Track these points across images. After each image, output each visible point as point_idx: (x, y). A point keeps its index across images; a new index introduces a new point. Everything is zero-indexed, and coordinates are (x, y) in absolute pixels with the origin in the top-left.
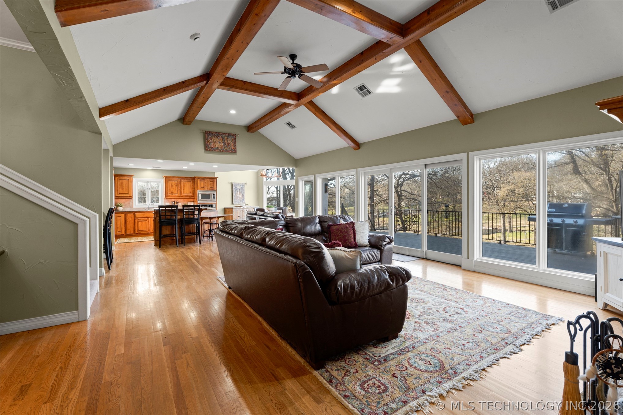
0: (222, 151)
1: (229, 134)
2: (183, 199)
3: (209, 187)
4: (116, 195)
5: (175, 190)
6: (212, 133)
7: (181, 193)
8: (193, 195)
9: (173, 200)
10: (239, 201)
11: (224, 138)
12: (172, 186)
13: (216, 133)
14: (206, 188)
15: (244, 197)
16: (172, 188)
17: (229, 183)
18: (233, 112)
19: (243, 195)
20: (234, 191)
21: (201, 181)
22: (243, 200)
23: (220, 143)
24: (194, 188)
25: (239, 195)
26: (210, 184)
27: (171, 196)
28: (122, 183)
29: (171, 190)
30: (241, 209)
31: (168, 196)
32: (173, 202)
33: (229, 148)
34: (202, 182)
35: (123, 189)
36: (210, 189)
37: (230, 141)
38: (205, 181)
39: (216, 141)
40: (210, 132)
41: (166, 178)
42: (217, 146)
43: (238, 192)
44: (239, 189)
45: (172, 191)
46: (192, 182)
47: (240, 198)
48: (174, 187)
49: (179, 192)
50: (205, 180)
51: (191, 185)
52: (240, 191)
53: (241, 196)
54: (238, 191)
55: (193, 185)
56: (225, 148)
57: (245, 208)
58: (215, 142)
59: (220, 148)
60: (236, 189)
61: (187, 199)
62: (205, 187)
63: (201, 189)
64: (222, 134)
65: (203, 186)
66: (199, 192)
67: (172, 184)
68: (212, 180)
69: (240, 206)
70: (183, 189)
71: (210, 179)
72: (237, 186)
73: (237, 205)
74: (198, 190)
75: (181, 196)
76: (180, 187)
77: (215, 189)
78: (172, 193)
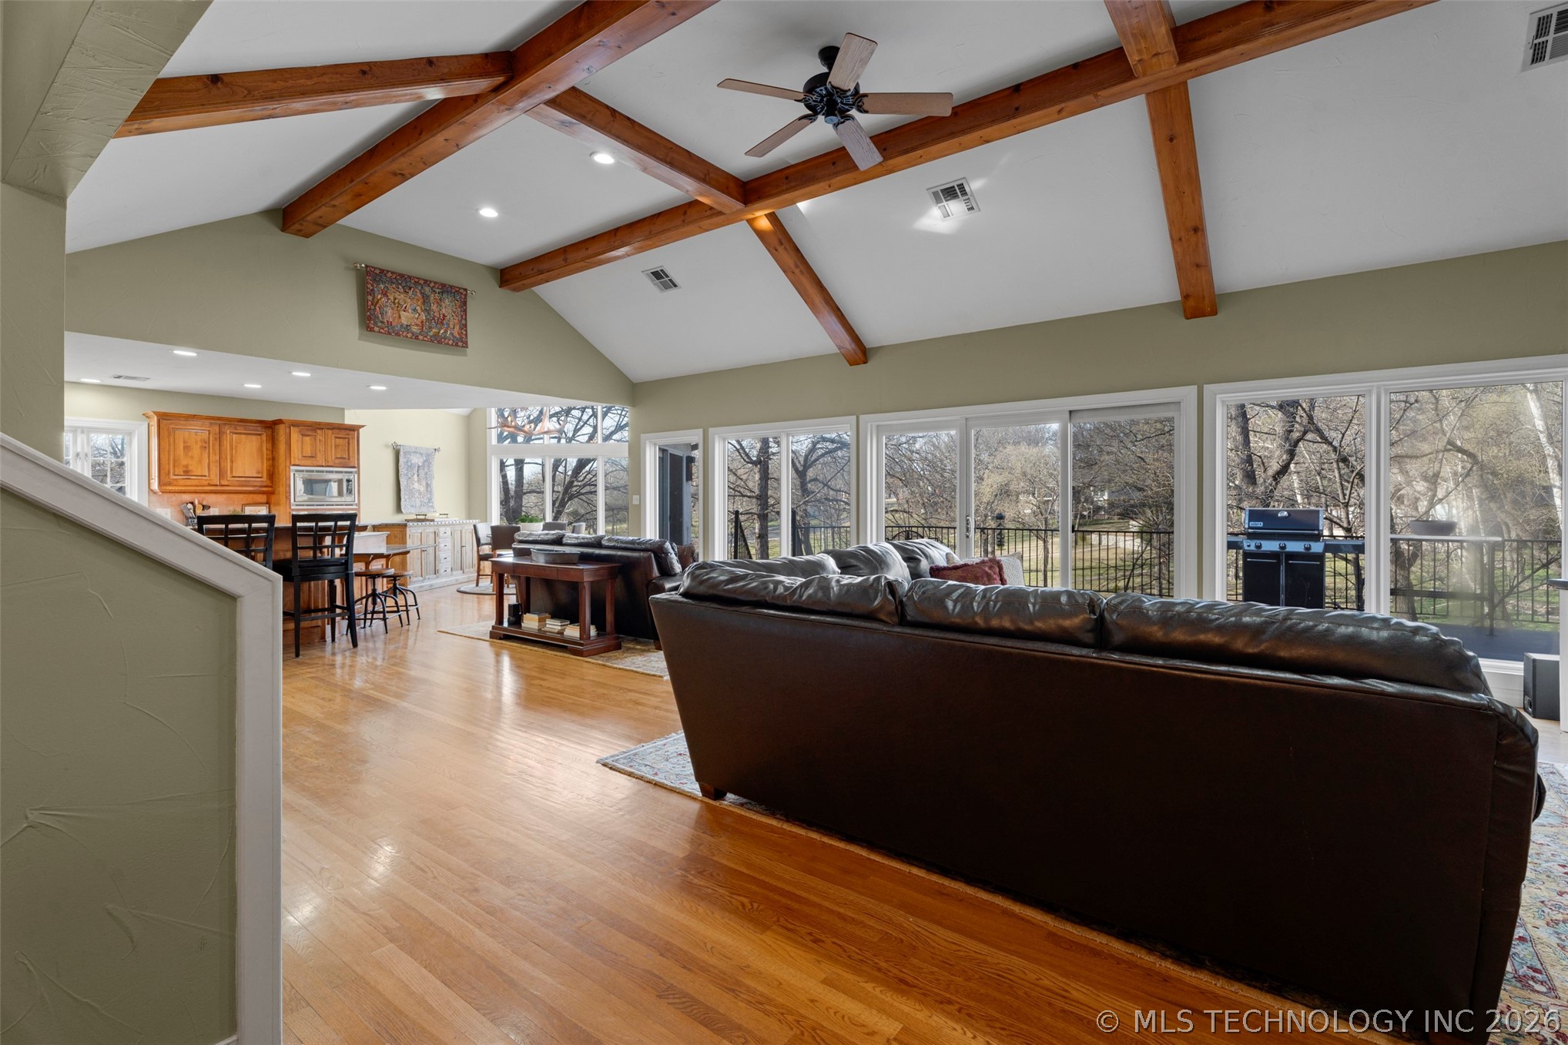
0: (421, 337)
1: (443, 285)
2: (225, 496)
3: (332, 455)
5: (200, 461)
6: (389, 275)
7: (222, 475)
8: (268, 483)
9: (187, 497)
10: (418, 503)
11: (428, 297)
12: (187, 448)
13: (402, 276)
14: (320, 459)
15: (431, 492)
16: (186, 454)
17: (387, 446)
18: (489, 212)
19: (428, 485)
20: (402, 471)
21: (303, 435)
22: (430, 500)
23: (415, 310)
24: (273, 460)
25: (416, 486)
26: (336, 446)
27: (182, 482)
29: (184, 462)
30: (429, 529)
31: (170, 484)
32: (190, 506)
33: (446, 332)
34: (308, 438)
36: (337, 461)
37: (447, 307)
38: (318, 437)
39: (402, 302)
40: (382, 271)
41: (162, 417)
42: (404, 321)
43: (416, 476)
44: (419, 467)
45: (187, 466)
46: (264, 438)
47: (420, 493)
48: (196, 451)
49: (215, 470)
50: (319, 432)
51: (260, 450)
52: (421, 471)
53: (422, 489)
54: (415, 471)
55: (270, 446)
56: (430, 328)
57: (442, 525)
58: (398, 306)
59: (415, 329)
60: (410, 467)
61: (241, 496)
62: (319, 455)
63: (302, 463)
64: (422, 282)
65: (309, 452)
66: (297, 471)
67: (184, 442)
68: (342, 434)
69: (427, 517)
70: (232, 462)
71: (332, 429)
72: (412, 457)
73: (415, 517)
74: (294, 465)
75: (223, 482)
76: (217, 451)
77: (351, 464)
78: (186, 471)
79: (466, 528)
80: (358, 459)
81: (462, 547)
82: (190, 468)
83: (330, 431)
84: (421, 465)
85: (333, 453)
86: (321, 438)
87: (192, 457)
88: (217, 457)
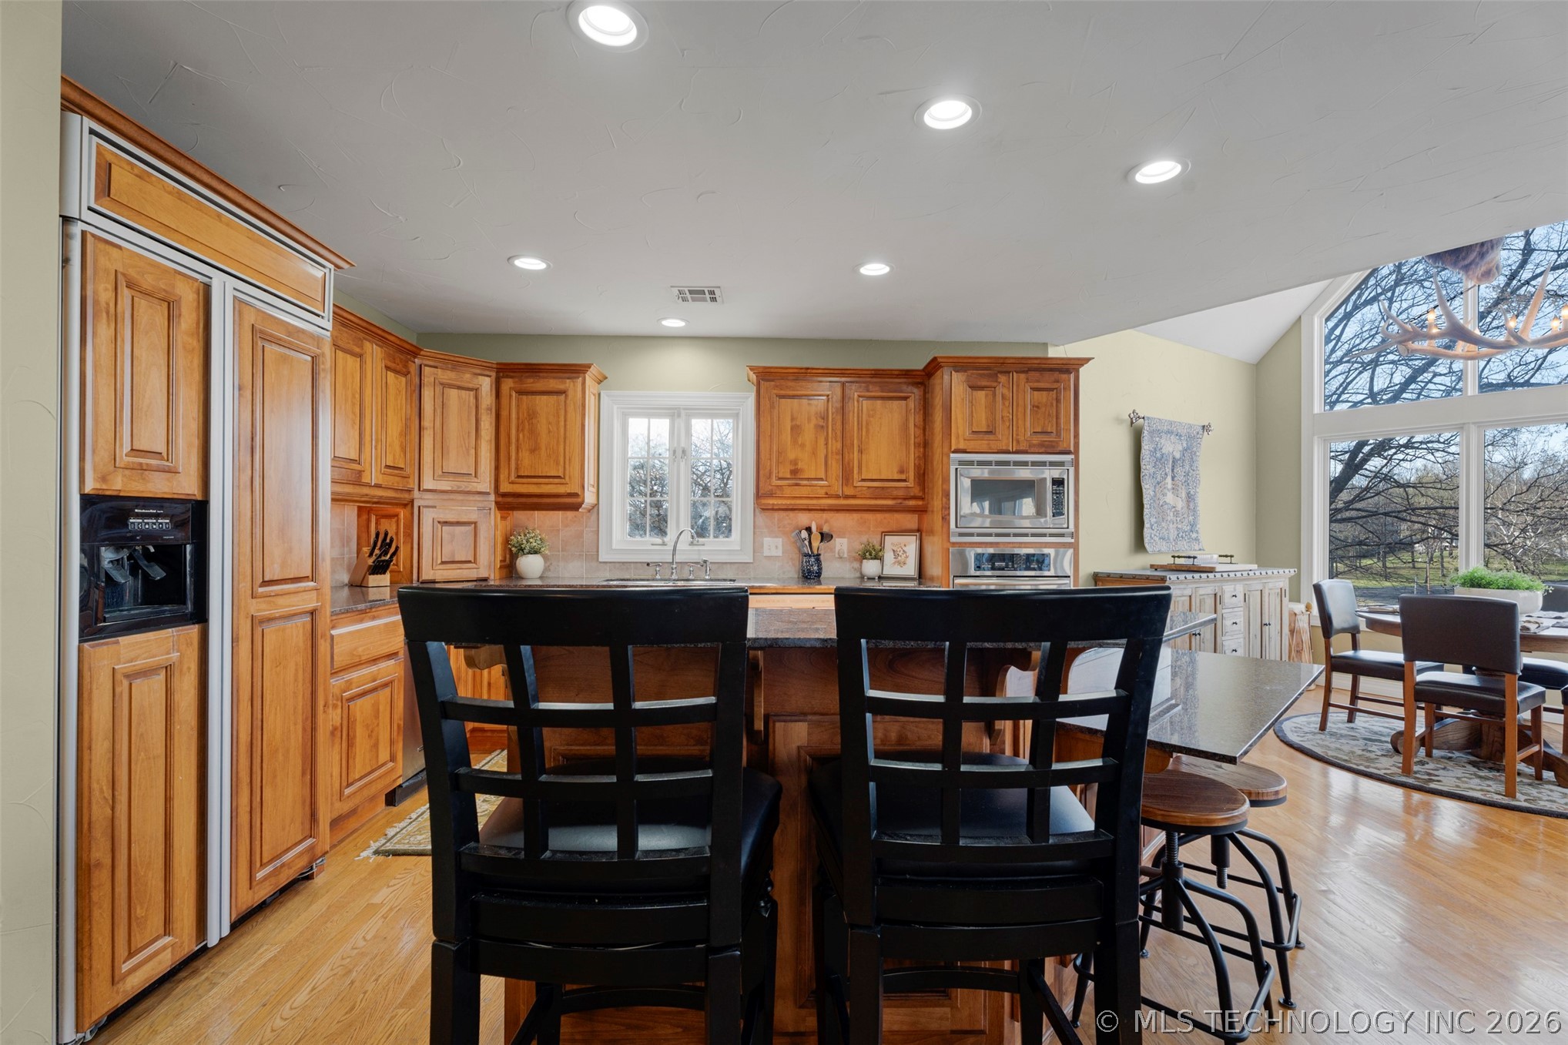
2: (856, 516)
3: (1027, 427)
4: (505, 487)
5: (814, 453)
7: (847, 477)
8: (916, 491)
9: (804, 519)
10: (1173, 534)
12: (796, 429)
14: (1004, 439)
15: (1195, 510)
16: (795, 441)
17: (1119, 420)
19: (1190, 498)
20: (1146, 469)
21: (973, 388)
22: (1193, 525)
24: (925, 445)
25: (1170, 498)
26: (1036, 407)
27: (788, 492)
28: (532, 415)
29: (791, 455)
30: (1204, 588)
31: (771, 495)
32: (804, 534)
34: (981, 394)
35: (534, 450)
36: (1036, 440)
38: (1000, 390)
41: (765, 377)
43: (1169, 479)
44: (1175, 461)
45: (795, 462)
46: (911, 404)
47: (1177, 513)
48: (808, 434)
49: (835, 468)
50: (1002, 378)
51: (905, 427)
52: (1178, 469)
53: (1180, 504)
54: (1168, 470)
55: (919, 418)
57: (1229, 580)
60: (1160, 461)
61: (879, 516)
62: (999, 428)
63: (970, 446)
65: (984, 422)
66: (962, 463)
67: (793, 419)
68: (1046, 381)
69: (1197, 562)
70: (861, 451)
71: (1025, 372)
72: (1163, 441)
73: (1171, 561)
74: (956, 451)
75: (849, 491)
76: (839, 434)
77: (1062, 446)
78: (795, 472)
79: (1271, 585)
80: (1077, 436)
81: (1263, 625)
82: (799, 466)
83: (1023, 376)
84: (1178, 456)
85: (1028, 424)
86: (1005, 391)
87: (803, 446)
88: (839, 445)
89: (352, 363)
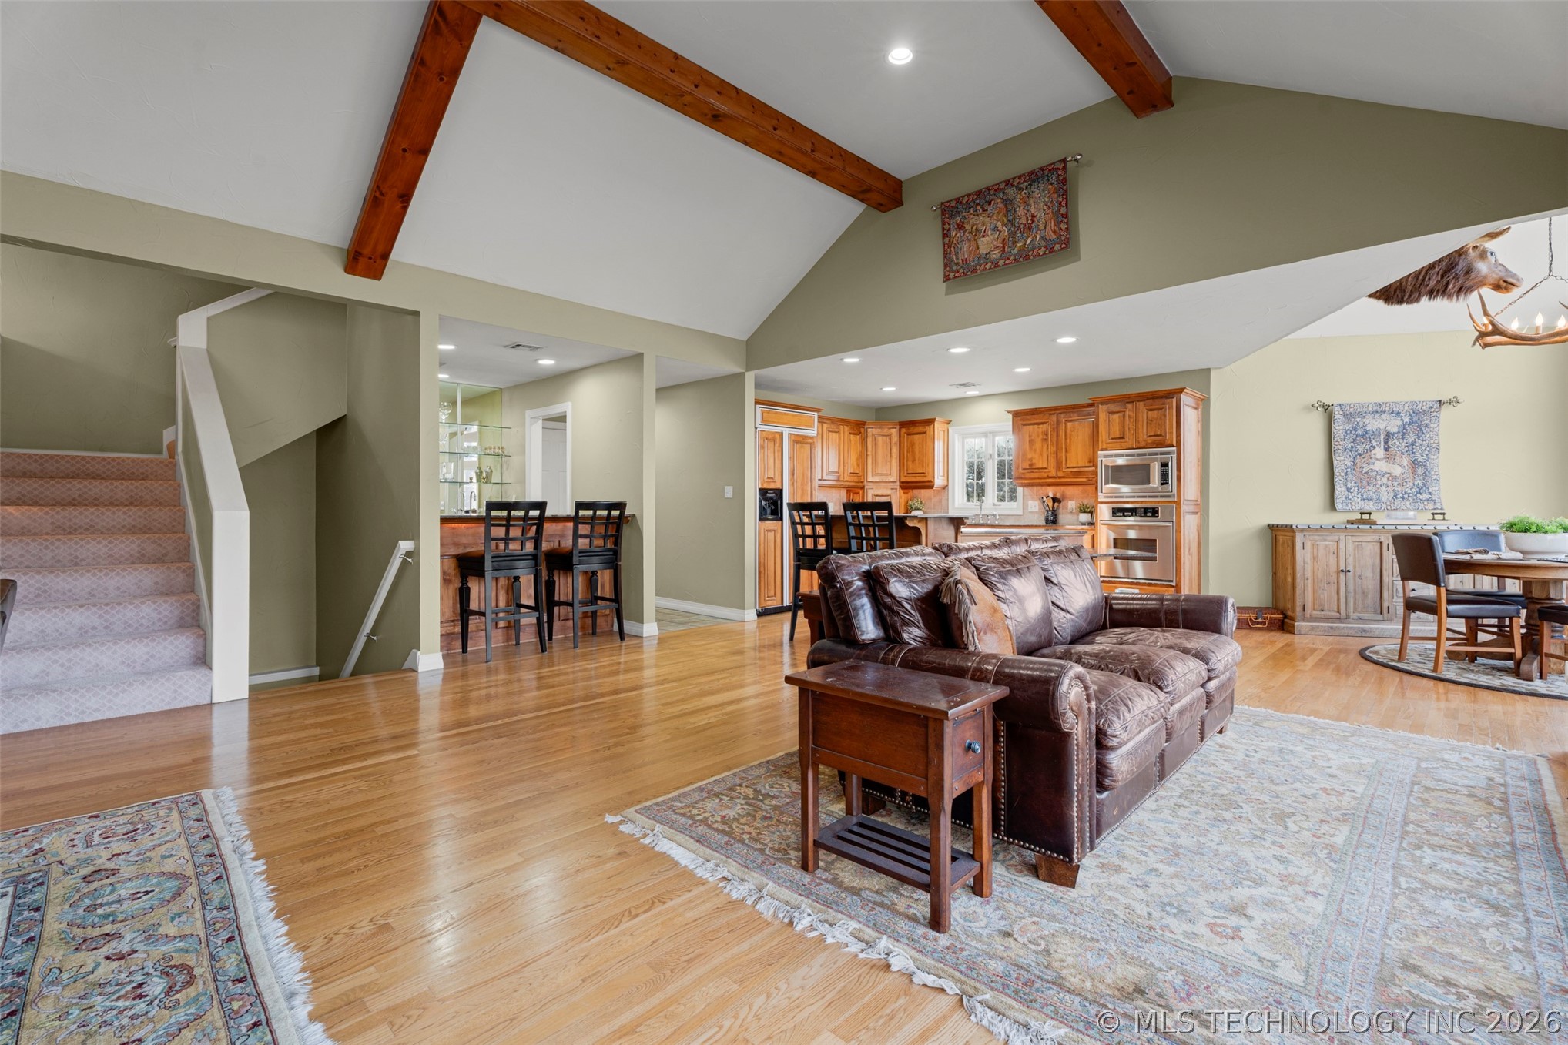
0: (1001, 262)
1: (1031, 173)
2: (1080, 488)
3: (1144, 434)
4: (903, 479)
5: (1041, 454)
6: (966, 199)
7: (1058, 467)
9: (1043, 490)
11: (1012, 202)
12: (1031, 442)
13: (979, 193)
14: (1130, 441)
15: (1425, 475)
16: (1031, 448)
17: (1301, 406)
19: (1417, 464)
21: (1111, 413)
23: (995, 229)
24: (1093, 445)
25: (1381, 466)
26: (1150, 421)
27: (1031, 476)
29: (1029, 456)
32: (1044, 499)
33: (1034, 239)
34: (1116, 416)
36: (1150, 440)
37: (1039, 204)
38: (1128, 413)
39: (980, 227)
40: (957, 200)
41: (1017, 415)
42: (983, 251)
43: (1381, 451)
44: (1391, 435)
45: (1031, 460)
47: (1394, 478)
48: (1038, 444)
49: (1053, 462)
50: (1129, 406)
51: (1086, 435)
52: (1396, 442)
53: (1399, 470)
54: (1379, 443)
56: (1014, 243)
58: (978, 233)
59: (995, 255)
60: (1368, 436)
62: (1127, 434)
63: (1110, 446)
64: (1002, 186)
65: (1118, 432)
66: (1106, 456)
67: (1030, 436)
68: (1157, 404)
70: (1066, 451)
71: (1144, 400)
72: (1367, 421)
73: (1359, 517)
74: (1102, 450)
75: (1060, 474)
76: (1055, 442)
77: (1168, 442)
78: (1031, 465)
80: (1179, 435)
82: (1034, 461)
83: (1142, 403)
84: (1395, 430)
85: (1145, 431)
86: (1131, 413)
87: (1035, 450)
88: (1055, 449)
89: (835, 436)
